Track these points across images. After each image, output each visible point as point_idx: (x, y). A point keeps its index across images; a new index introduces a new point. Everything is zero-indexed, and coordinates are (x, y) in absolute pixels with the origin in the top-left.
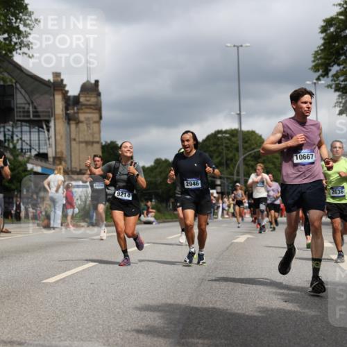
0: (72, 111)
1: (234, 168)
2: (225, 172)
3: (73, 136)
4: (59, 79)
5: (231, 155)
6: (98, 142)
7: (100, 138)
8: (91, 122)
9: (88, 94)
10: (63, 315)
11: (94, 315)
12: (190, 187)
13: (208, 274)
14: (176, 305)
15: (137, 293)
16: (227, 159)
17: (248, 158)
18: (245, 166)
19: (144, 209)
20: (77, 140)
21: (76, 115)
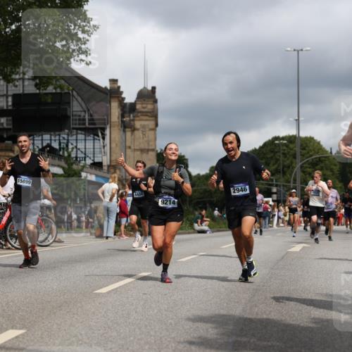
0: (128, 119)
1: (291, 175)
2: (282, 180)
3: (128, 144)
4: (116, 86)
5: (288, 162)
6: (153, 150)
7: (155, 146)
8: (147, 129)
9: (144, 100)
10: (115, 326)
11: (146, 326)
12: (237, 194)
13: (262, 284)
14: (230, 316)
15: (190, 303)
16: (284, 166)
17: (305, 165)
18: (302, 174)
19: (198, 218)
20: (132, 148)
21: (132, 122)
